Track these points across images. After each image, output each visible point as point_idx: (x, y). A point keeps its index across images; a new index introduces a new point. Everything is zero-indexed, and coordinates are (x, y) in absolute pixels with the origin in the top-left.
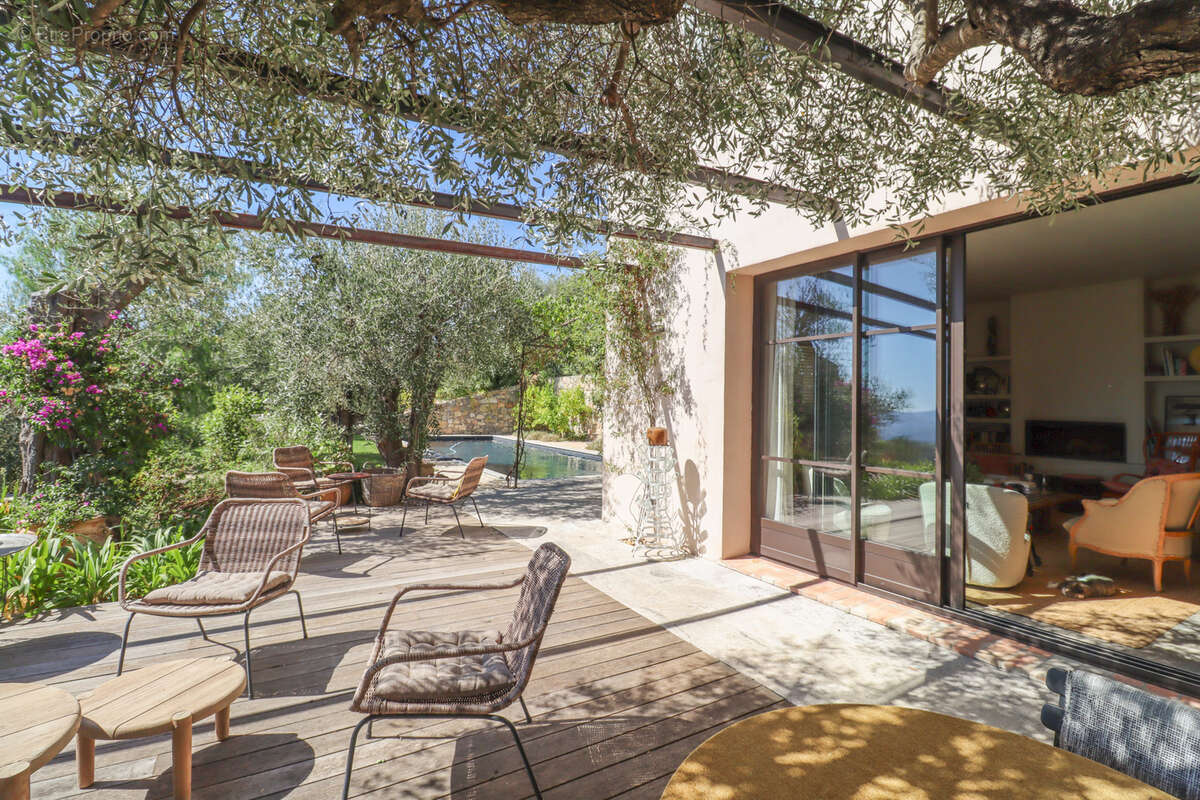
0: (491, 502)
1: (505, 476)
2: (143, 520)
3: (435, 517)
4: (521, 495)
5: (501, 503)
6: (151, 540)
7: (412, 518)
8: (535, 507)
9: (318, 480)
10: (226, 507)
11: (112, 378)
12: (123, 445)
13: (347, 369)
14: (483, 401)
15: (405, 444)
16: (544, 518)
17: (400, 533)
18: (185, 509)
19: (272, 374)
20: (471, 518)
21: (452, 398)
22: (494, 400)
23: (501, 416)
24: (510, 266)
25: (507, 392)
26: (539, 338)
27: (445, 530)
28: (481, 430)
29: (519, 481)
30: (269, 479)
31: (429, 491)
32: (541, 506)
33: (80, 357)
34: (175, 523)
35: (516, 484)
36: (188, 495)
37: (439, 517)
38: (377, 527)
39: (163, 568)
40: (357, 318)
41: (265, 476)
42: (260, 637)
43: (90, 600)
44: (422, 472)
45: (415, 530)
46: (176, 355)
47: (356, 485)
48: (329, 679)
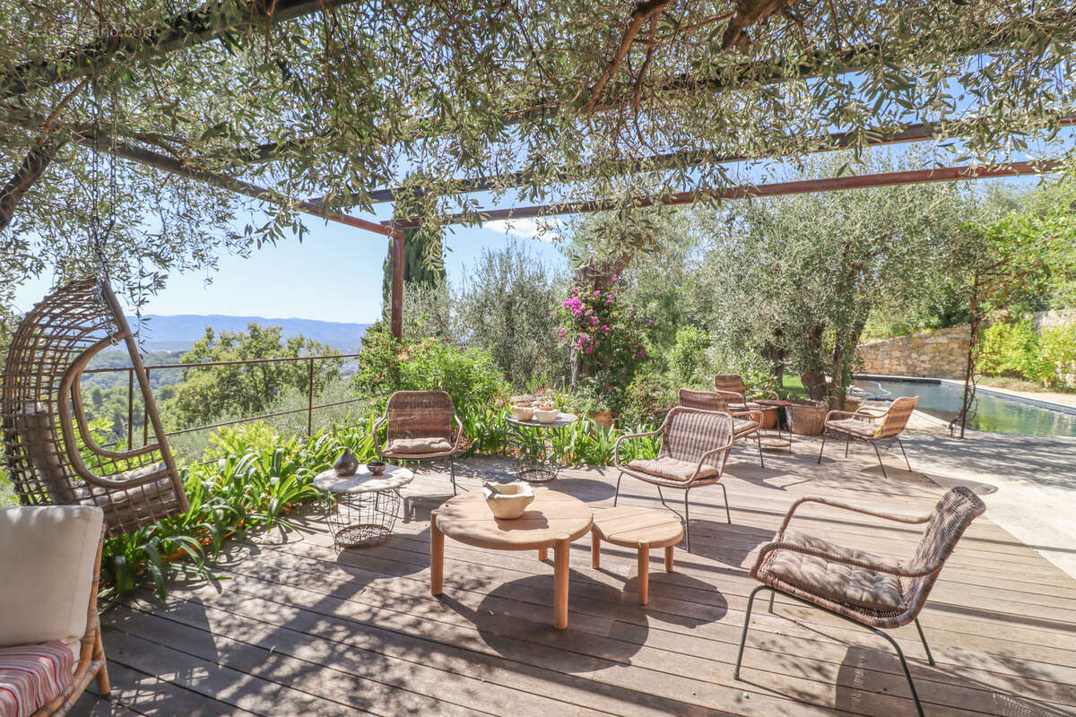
0: (925, 449)
1: (948, 424)
2: (631, 417)
3: (858, 453)
4: (968, 447)
5: (939, 452)
6: (635, 431)
7: (830, 449)
8: (985, 462)
9: (748, 404)
10: (676, 412)
11: (614, 320)
12: (621, 366)
13: (775, 311)
14: (927, 341)
15: (828, 379)
16: (996, 476)
17: (819, 460)
18: (656, 414)
19: (715, 315)
20: (896, 460)
21: (890, 336)
22: (944, 340)
23: (951, 358)
24: (951, 186)
25: (962, 331)
26: (999, 264)
27: (866, 466)
28: (925, 373)
29: (966, 431)
30: (707, 397)
31: (849, 425)
32: (994, 462)
33: (598, 307)
34: (649, 422)
35: (962, 434)
36: (657, 404)
37: (862, 454)
38: (798, 452)
39: (641, 451)
40: (782, 262)
41: (705, 394)
42: (696, 513)
43: (602, 462)
44: (844, 406)
45: (834, 461)
46: (653, 305)
47: (781, 413)
48: (744, 558)
